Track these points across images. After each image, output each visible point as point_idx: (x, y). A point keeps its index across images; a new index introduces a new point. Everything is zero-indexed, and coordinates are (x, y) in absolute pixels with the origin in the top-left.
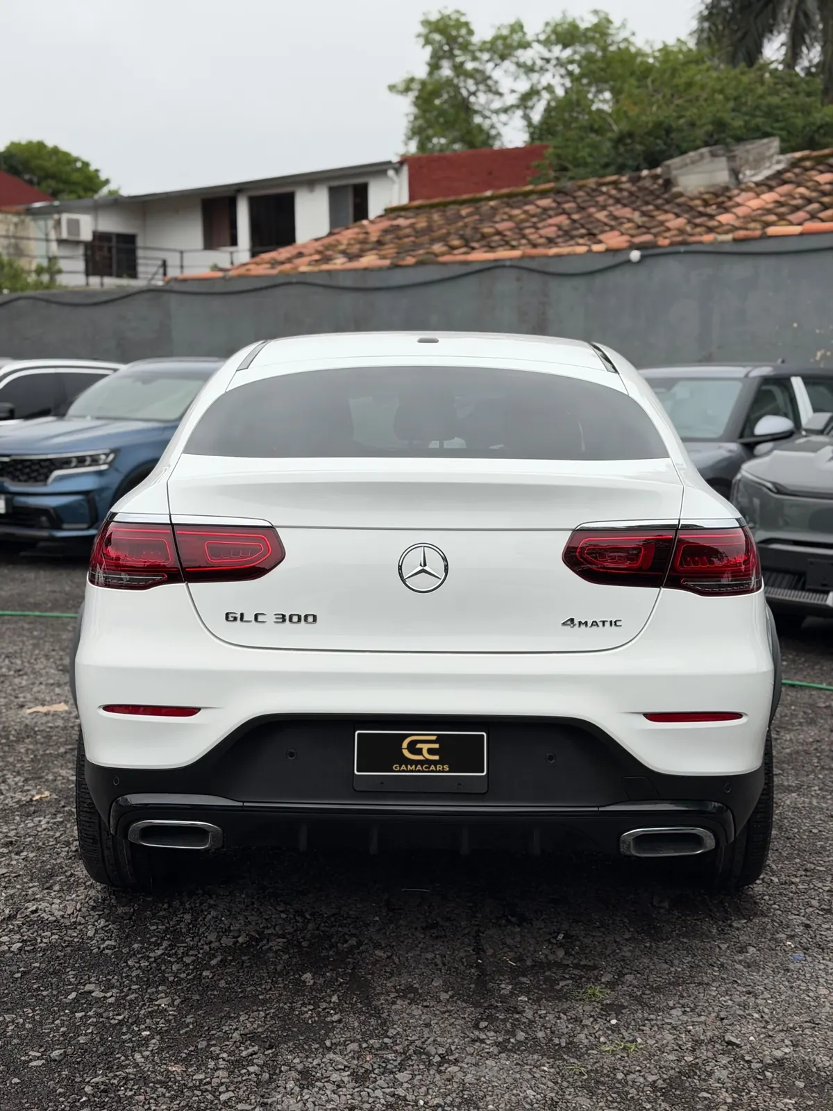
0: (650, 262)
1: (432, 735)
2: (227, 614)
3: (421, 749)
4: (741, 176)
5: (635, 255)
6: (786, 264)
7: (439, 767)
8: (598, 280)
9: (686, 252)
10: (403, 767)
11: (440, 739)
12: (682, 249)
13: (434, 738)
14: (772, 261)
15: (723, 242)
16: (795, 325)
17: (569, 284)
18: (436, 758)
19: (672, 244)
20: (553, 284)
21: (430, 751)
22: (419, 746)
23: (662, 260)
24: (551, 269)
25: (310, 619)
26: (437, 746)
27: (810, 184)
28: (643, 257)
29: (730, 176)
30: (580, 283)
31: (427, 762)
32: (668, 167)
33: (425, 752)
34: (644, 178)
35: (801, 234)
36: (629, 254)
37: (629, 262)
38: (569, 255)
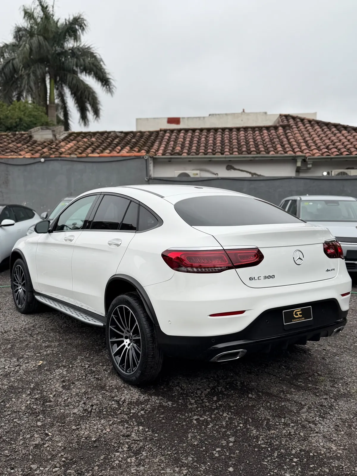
0: (47, 162)
1: (299, 309)
2: (250, 278)
3: (298, 314)
4: (56, 137)
5: (43, 160)
6: (95, 165)
7: (302, 319)
8: (28, 167)
9: (61, 160)
10: (295, 320)
11: (302, 310)
12: (59, 159)
13: (300, 310)
14: (91, 164)
15: (73, 158)
16: (99, 184)
17: (16, 169)
18: (301, 316)
19: (55, 157)
20: (10, 168)
21: (300, 314)
22: (297, 313)
23: (52, 162)
24: (9, 163)
25: (273, 277)
26: (301, 312)
27: (82, 141)
28: (45, 161)
29: (53, 136)
30: (22, 168)
31: (300, 318)
32: (31, 131)
33: (299, 314)
34: (18, 134)
35: (99, 157)
36: (40, 159)
37: (40, 162)
38: (16, 158)
